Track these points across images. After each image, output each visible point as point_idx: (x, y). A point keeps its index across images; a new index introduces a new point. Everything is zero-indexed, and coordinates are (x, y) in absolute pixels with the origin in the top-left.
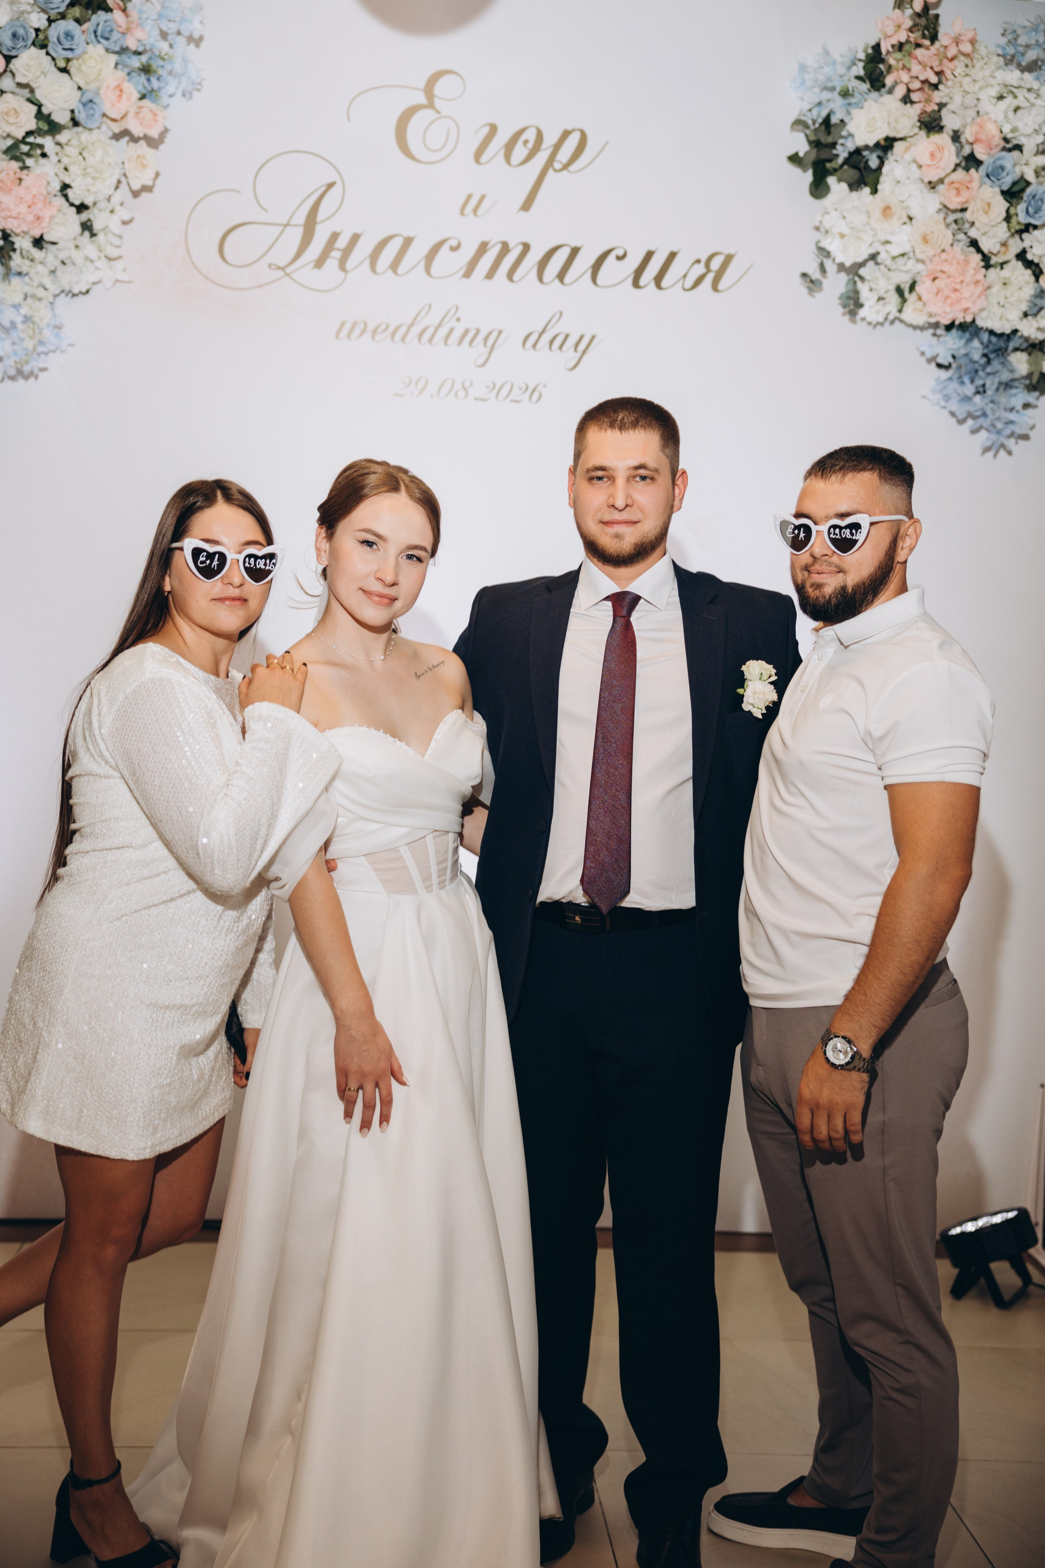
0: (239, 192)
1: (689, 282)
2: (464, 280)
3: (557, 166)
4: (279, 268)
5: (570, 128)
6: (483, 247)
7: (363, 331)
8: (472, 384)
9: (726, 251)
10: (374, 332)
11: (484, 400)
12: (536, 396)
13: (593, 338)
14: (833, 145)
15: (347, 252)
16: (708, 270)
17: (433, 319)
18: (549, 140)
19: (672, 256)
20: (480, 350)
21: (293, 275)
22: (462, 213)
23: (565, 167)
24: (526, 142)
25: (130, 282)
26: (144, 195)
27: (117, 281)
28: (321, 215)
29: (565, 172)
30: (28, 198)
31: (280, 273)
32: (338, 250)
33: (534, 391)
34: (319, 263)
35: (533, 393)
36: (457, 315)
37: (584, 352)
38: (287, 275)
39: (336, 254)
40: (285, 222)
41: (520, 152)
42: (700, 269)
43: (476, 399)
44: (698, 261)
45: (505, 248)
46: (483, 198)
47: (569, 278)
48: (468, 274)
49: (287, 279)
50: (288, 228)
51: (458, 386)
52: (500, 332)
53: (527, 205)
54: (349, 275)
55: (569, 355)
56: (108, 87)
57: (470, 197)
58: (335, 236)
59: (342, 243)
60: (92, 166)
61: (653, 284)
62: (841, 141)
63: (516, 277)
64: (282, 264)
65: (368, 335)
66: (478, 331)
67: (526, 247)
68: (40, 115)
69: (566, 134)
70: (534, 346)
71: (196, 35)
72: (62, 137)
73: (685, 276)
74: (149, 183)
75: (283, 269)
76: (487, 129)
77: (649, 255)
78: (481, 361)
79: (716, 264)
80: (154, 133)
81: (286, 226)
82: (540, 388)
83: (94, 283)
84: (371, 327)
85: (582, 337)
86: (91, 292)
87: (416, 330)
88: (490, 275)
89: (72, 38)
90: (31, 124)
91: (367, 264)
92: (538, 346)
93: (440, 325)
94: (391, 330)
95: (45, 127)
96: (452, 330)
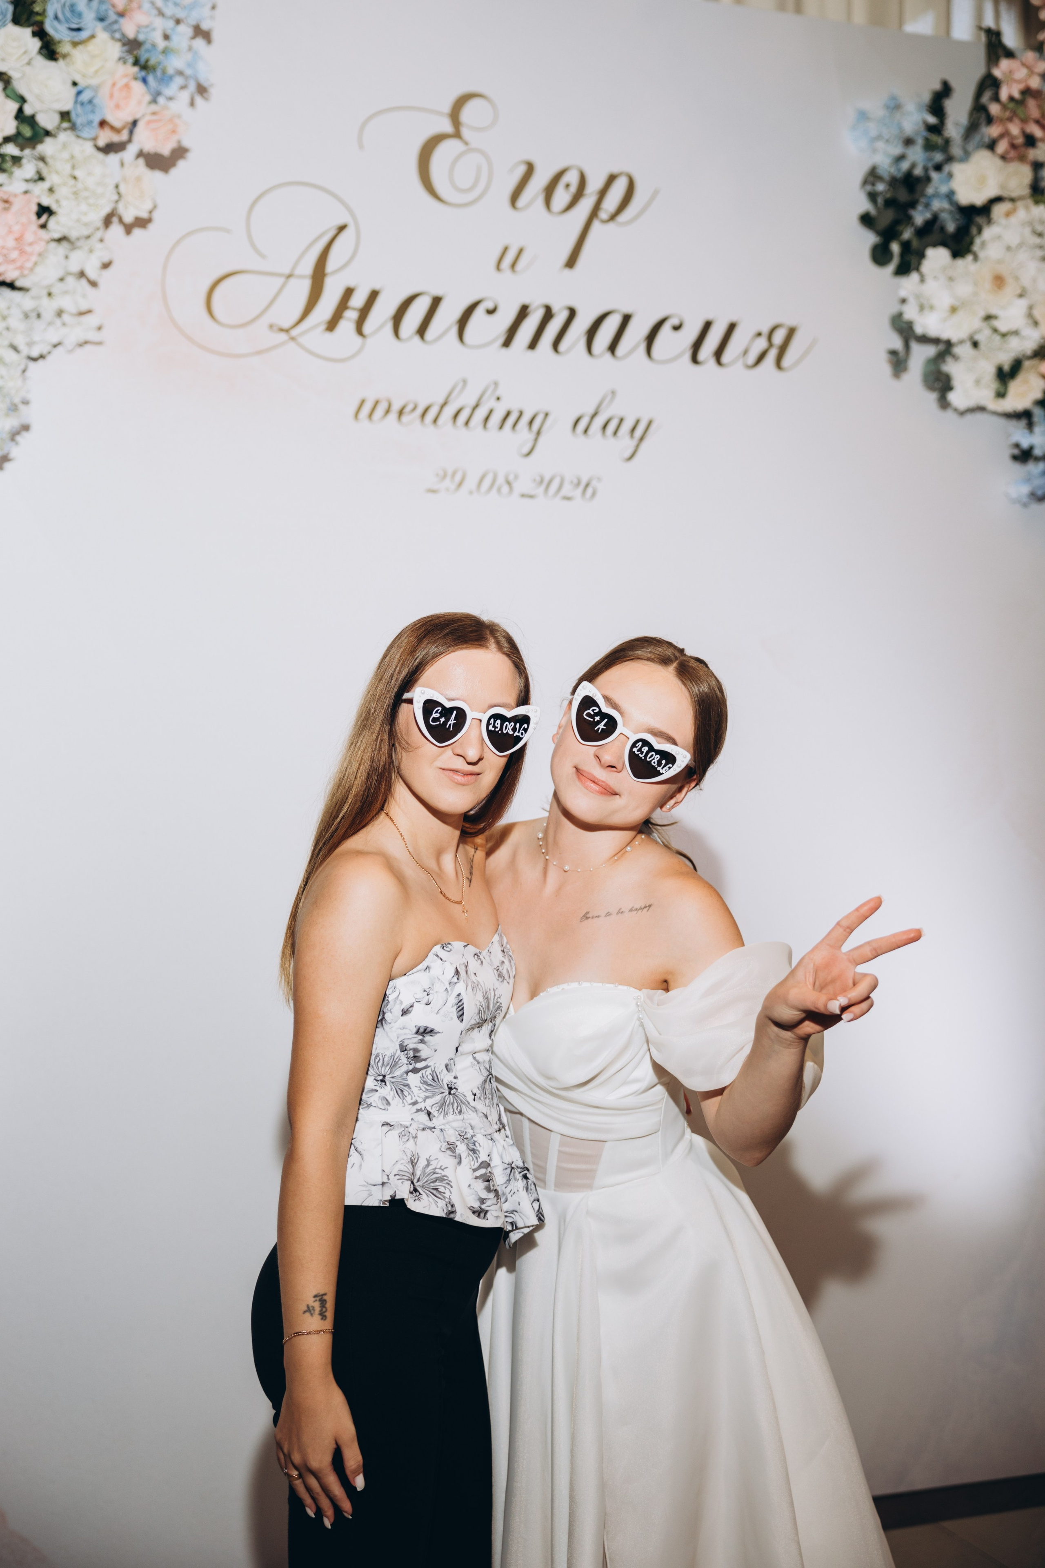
0: (227, 231)
1: (752, 358)
2: (504, 350)
3: (603, 215)
4: (282, 330)
5: (615, 170)
6: (523, 312)
7: (388, 411)
8: (516, 477)
9: (790, 322)
10: (401, 413)
11: (531, 497)
12: (589, 491)
13: (650, 423)
14: (913, 204)
15: (364, 312)
16: (771, 345)
17: (467, 399)
18: (594, 185)
19: (732, 327)
20: (524, 435)
21: (301, 340)
22: (498, 267)
23: (613, 217)
24: (568, 186)
25: (99, 343)
26: (137, 232)
27: (86, 342)
28: (332, 265)
29: (611, 226)
30: (17, 228)
31: (283, 337)
32: (354, 309)
33: (587, 485)
34: (332, 325)
35: (586, 487)
36: (499, 393)
37: (642, 439)
38: (293, 339)
39: (351, 315)
40: (287, 271)
41: (561, 197)
42: (762, 344)
43: (523, 496)
44: (759, 334)
45: (548, 314)
46: (521, 251)
47: (621, 349)
48: (507, 343)
49: (292, 345)
50: (292, 281)
51: (501, 480)
52: (547, 415)
53: (571, 262)
54: (369, 341)
55: (625, 443)
56: (114, 85)
57: (506, 249)
58: (349, 292)
59: (358, 300)
60: (86, 189)
61: (712, 361)
62: (923, 200)
63: (563, 346)
64: (286, 325)
65: (393, 416)
66: (521, 413)
67: (572, 313)
68: (20, 115)
69: (612, 179)
70: (586, 431)
71: (205, 26)
72: (47, 147)
73: (746, 352)
74: (144, 215)
75: (287, 331)
76: (522, 170)
77: (707, 325)
78: (526, 450)
79: (779, 338)
80: (166, 151)
81: (289, 276)
82: (594, 483)
83: (55, 346)
84: (396, 407)
85: (638, 422)
86: (49, 358)
87: (449, 411)
88: (533, 345)
89: (80, 15)
90: (10, 127)
91: (389, 326)
92: (591, 431)
93: (476, 406)
94: (420, 411)
95: (27, 132)
96: (491, 411)
